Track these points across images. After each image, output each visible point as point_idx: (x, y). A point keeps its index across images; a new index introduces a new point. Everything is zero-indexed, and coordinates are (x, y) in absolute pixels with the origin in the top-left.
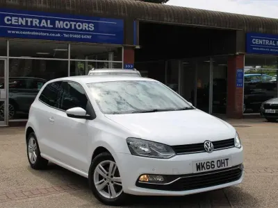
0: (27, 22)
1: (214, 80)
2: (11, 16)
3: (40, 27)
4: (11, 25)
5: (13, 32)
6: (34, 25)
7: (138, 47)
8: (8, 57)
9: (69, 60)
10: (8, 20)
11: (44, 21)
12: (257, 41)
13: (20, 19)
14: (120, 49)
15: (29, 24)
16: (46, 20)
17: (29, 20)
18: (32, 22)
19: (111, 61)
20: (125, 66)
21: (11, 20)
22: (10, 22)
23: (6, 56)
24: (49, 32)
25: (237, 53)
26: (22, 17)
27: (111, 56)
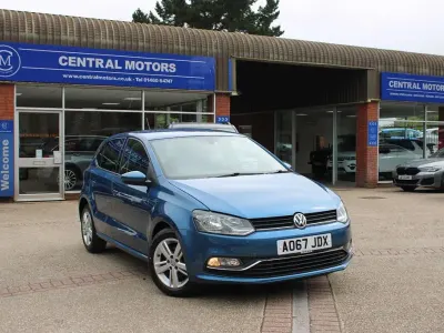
0: (87, 62)
1: (339, 137)
2: (68, 55)
3: (105, 69)
4: (67, 67)
5: (70, 76)
6: (97, 66)
7: (235, 94)
8: (64, 109)
9: (143, 111)
10: (64, 61)
11: (110, 61)
12: (395, 84)
13: (79, 59)
14: (210, 97)
15: (91, 65)
16: (113, 59)
17: (91, 60)
18: (94, 63)
19: (199, 113)
20: (217, 119)
21: (67, 61)
22: (65, 64)
23: (61, 107)
24: (117, 76)
25: (369, 101)
26: (82, 57)
27: (199, 106)
